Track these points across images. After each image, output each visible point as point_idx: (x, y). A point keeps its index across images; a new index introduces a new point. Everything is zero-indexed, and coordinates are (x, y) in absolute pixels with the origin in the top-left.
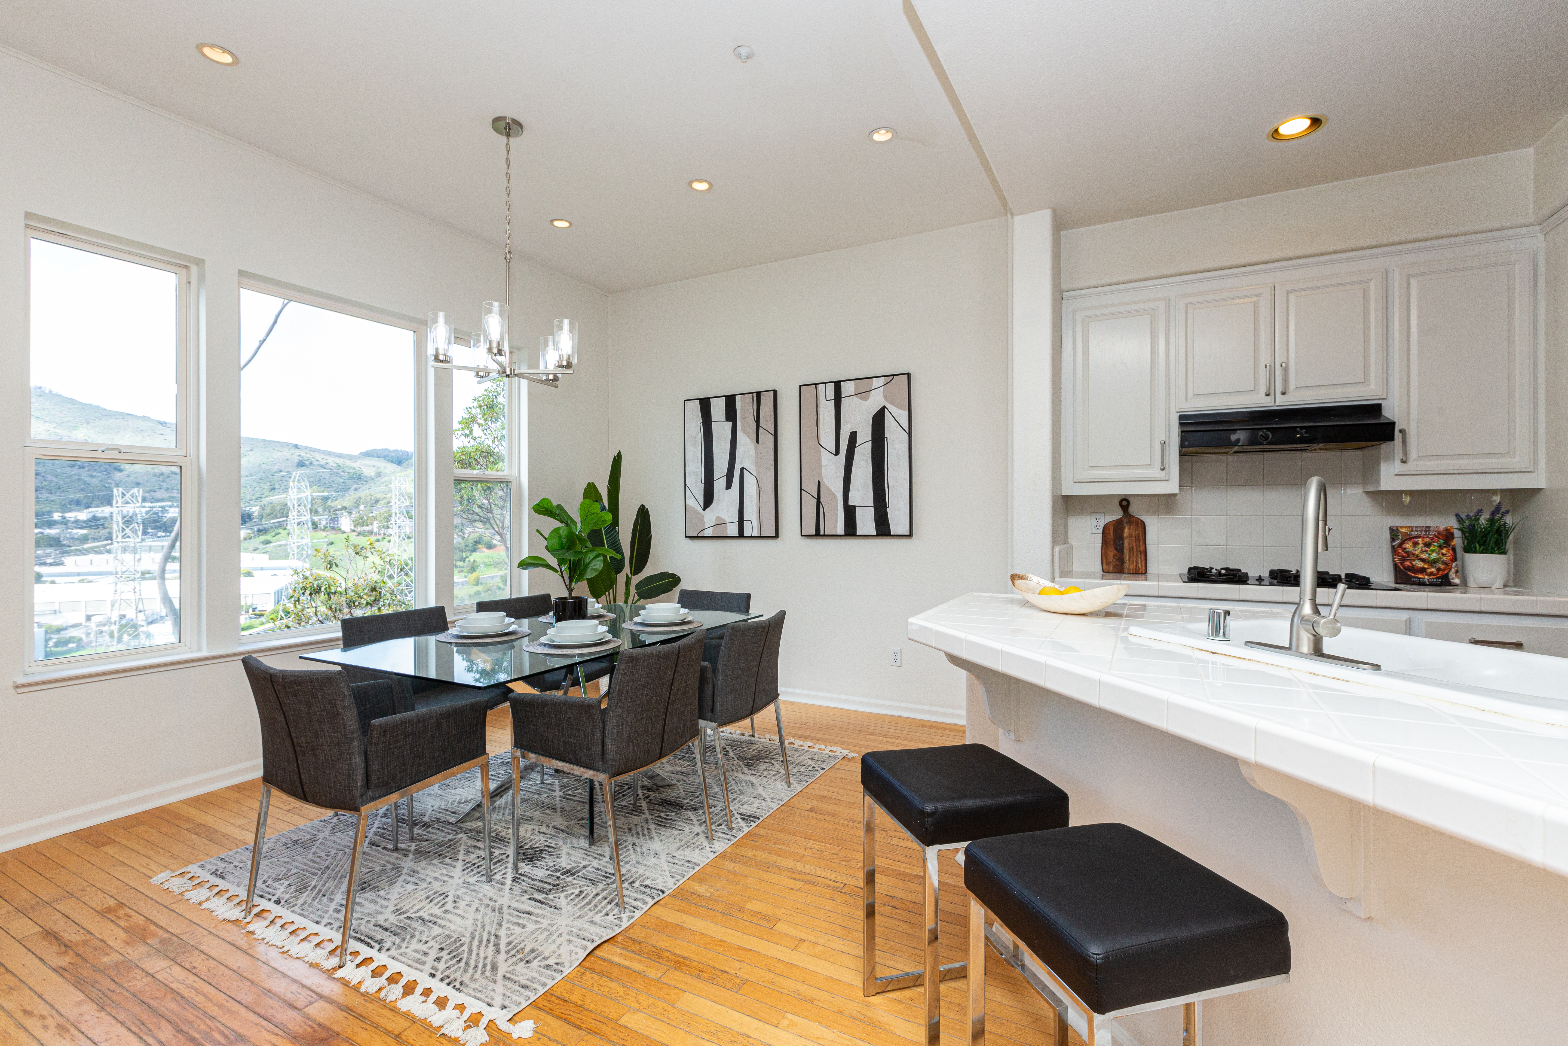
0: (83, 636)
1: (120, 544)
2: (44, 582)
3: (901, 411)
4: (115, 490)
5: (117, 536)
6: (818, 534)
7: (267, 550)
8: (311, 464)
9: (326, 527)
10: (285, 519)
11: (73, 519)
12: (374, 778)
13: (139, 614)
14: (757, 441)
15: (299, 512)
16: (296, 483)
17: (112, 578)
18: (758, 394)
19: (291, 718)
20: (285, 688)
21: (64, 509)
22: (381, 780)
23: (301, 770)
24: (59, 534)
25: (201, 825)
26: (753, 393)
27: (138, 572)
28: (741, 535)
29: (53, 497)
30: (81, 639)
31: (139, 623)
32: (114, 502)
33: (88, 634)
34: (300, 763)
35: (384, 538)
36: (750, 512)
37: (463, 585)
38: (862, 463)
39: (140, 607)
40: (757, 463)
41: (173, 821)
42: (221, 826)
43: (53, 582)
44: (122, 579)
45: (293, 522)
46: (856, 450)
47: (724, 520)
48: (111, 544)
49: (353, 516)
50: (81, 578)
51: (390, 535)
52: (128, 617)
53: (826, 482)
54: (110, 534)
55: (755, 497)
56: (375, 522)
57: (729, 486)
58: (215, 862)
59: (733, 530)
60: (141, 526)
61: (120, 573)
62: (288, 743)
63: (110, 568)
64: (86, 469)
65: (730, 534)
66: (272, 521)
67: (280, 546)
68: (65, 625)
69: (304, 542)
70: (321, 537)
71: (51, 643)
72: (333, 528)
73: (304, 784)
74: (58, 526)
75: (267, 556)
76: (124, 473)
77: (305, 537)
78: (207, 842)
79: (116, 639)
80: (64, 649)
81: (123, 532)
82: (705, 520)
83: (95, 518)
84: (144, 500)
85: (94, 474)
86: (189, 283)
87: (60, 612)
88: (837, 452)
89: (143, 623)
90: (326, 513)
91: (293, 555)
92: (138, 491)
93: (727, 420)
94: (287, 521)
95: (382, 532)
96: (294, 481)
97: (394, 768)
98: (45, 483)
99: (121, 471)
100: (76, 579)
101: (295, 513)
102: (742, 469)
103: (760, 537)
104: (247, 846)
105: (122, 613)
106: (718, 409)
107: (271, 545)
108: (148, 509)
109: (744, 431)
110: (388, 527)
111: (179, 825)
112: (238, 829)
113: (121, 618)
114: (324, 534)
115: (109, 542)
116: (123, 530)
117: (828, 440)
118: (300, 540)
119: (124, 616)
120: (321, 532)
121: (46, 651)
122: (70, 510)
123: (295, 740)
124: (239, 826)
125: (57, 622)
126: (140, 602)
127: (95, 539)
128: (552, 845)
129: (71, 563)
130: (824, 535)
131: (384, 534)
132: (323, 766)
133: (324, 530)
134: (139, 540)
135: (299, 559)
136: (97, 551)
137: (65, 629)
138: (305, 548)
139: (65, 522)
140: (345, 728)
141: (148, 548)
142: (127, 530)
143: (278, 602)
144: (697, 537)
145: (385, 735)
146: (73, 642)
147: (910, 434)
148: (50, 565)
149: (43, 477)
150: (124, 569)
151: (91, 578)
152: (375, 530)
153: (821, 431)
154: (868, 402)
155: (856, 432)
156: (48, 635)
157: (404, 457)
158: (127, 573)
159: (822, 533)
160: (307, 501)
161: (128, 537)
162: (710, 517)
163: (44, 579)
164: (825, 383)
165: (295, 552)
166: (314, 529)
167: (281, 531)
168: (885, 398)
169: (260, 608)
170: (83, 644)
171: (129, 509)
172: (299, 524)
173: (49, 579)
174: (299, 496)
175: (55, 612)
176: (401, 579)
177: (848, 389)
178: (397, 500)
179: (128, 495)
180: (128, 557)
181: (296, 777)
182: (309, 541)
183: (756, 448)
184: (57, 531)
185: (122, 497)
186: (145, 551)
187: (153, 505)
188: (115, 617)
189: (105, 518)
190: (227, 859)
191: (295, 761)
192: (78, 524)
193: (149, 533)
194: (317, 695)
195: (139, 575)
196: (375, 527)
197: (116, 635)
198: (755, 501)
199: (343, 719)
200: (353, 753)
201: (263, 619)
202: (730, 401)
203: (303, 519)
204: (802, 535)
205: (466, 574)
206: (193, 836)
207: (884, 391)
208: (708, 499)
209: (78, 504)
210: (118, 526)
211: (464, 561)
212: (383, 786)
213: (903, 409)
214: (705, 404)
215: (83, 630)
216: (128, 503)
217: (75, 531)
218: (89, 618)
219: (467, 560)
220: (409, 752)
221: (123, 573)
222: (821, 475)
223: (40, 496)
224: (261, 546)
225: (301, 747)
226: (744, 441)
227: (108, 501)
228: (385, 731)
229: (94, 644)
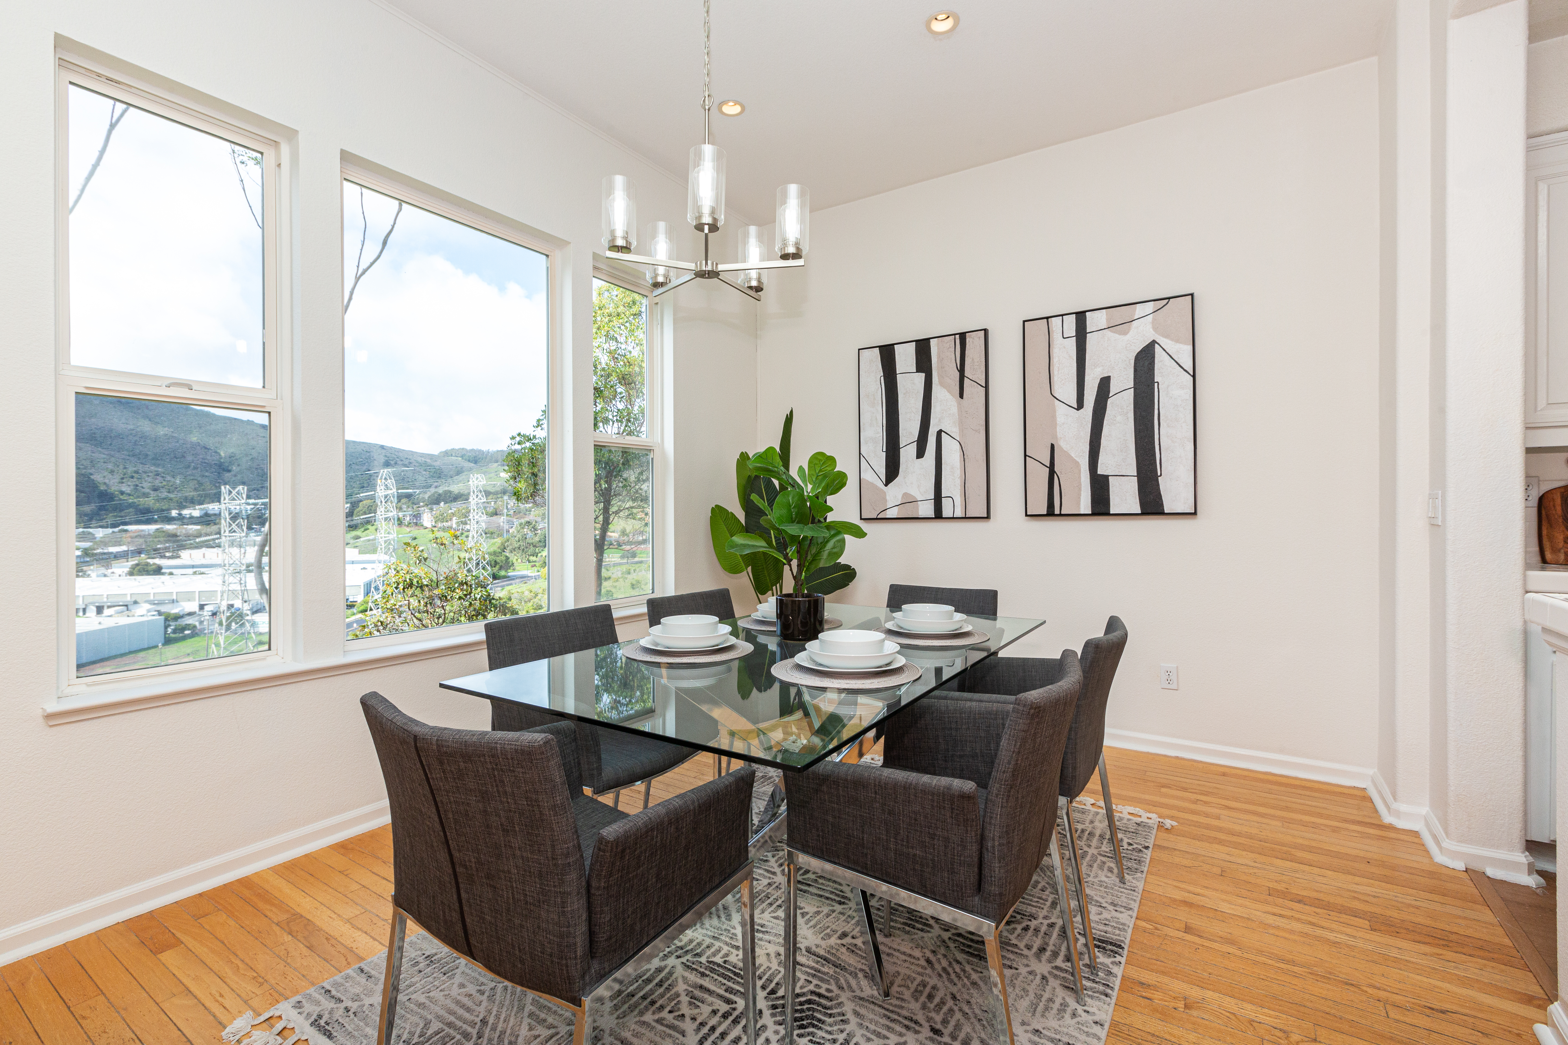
0: (197, 624)
1: (228, 538)
2: (163, 574)
3: (1181, 346)
4: (223, 487)
5: (225, 531)
6: (1050, 513)
7: (357, 544)
8: (396, 463)
9: (410, 523)
10: (373, 515)
11: (188, 516)
12: (602, 937)
13: (245, 604)
14: (961, 396)
15: (386, 508)
16: (383, 481)
17: (220, 571)
18: (963, 336)
19: (451, 816)
20: (441, 763)
21: (181, 507)
22: (614, 940)
23: (465, 908)
24: (176, 529)
25: (297, 916)
26: (955, 335)
27: (243, 565)
28: (938, 515)
29: (171, 496)
30: (195, 627)
31: (245, 612)
32: (222, 499)
33: (201, 622)
34: (464, 895)
35: (462, 534)
36: (951, 486)
37: (536, 579)
38: (1119, 418)
39: (246, 597)
40: (961, 423)
41: (261, 905)
42: (324, 919)
43: (171, 574)
44: (230, 571)
45: (380, 517)
46: (1109, 401)
47: (914, 497)
48: (220, 538)
49: (434, 512)
50: (195, 570)
51: (468, 531)
52: (235, 606)
53: (1063, 445)
54: (220, 529)
55: (959, 466)
56: (454, 518)
57: (920, 454)
58: (317, 996)
59: (927, 509)
60: (246, 521)
61: (227, 565)
62: (443, 856)
63: (219, 561)
64: (199, 470)
65: (921, 514)
66: (362, 517)
67: (369, 540)
68: (181, 614)
69: (391, 537)
70: (406, 533)
71: (169, 630)
72: (416, 524)
73: (470, 932)
74: (175, 522)
75: (357, 550)
76: (232, 473)
77: (392, 532)
78: (305, 951)
79: (224, 627)
80: (181, 635)
81: (230, 527)
82: (888, 498)
83: (207, 515)
84: (248, 497)
85: (207, 474)
86: (279, 165)
87: (177, 602)
88: (1080, 405)
89: (249, 612)
90: (409, 509)
91: (381, 549)
92: (243, 489)
93: (919, 370)
94: (375, 516)
95: (461, 528)
96: (381, 479)
97: (633, 913)
98: (164, 483)
99: (229, 471)
100: (191, 571)
101: (383, 509)
102: (940, 433)
103: (965, 518)
104: (362, 965)
105: (231, 602)
106: (905, 358)
107: (362, 539)
108: (252, 507)
109: (941, 384)
110: (466, 523)
111: (268, 913)
112: (348, 926)
113: (228, 608)
114: (408, 529)
115: (218, 536)
116: (230, 525)
117: (1066, 389)
118: (387, 535)
119: (232, 606)
120: (405, 528)
121: (165, 637)
122: (185, 507)
123: (456, 854)
124: (348, 921)
125: (175, 610)
126: (245, 592)
127: (207, 535)
128: (822, 991)
129: (187, 556)
130: (1060, 515)
131: (462, 529)
132: (508, 910)
133: (408, 526)
134: (244, 534)
135: (386, 553)
136: (208, 545)
137: (182, 617)
138: (392, 542)
139: (181, 519)
140: (553, 846)
141: (252, 543)
142: (234, 525)
143: (367, 594)
144: (877, 519)
145: (622, 858)
146: (189, 630)
147: (1194, 376)
148: (169, 558)
149: (163, 477)
150: (231, 562)
151: (203, 570)
152: (454, 526)
153: (1056, 378)
154: (1128, 337)
155: (1108, 378)
156: (167, 623)
157: (480, 456)
158: (233, 565)
159: (1057, 512)
160: (394, 497)
161: (234, 531)
162: (894, 493)
163: (163, 571)
164: (1062, 315)
165: (383, 547)
166: (399, 524)
167: (369, 527)
168: (1155, 329)
169: (351, 599)
170: (197, 631)
171: (235, 507)
172: (386, 519)
173: (168, 571)
174: (386, 493)
175: (173, 601)
176: (479, 573)
177: (1094, 321)
178: (475, 497)
179: (234, 492)
180: (235, 551)
181: (456, 916)
182: (395, 535)
183: (959, 404)
184: (175, 527)
185: (229, 494)
186: (250, 545)
187: (257, 501)
188: (224, 607)
189: (215, 515)
190: (334, 993)
191: (454, 890)
192: (193, 520)
193: (253, 529)
194: (503, 782)
195: (244, 567)
196: (454, 522)
197: (224, 624)
198: (958, 472)
199: (552, 830)
200: (569, 894)
201: (354, 610)
202: (923, 348)
203: (390, 515)
204: (1026, 515)
205: (539, 569)
206: (287, 938)
207: (1154, 320)
208: (892, 471)
209: (192, 502)
210: (225, 521)
211: (537, 556)
212: (615, 951)
213: (1185, 343)
214: (887, 353)
215: (197, 618)
216: (234, 499)
217: (190, 527)
218: (202, 607)
219: (539, 555)
220: (654, 880)
221: (230, 565)
222: (1055, 436)
223: (160, 495)
224: (352, 541)
225: (465, 867)
226: (943, 397)
227: (217, 498)
228: (623, 851)
229: (206, 631)
